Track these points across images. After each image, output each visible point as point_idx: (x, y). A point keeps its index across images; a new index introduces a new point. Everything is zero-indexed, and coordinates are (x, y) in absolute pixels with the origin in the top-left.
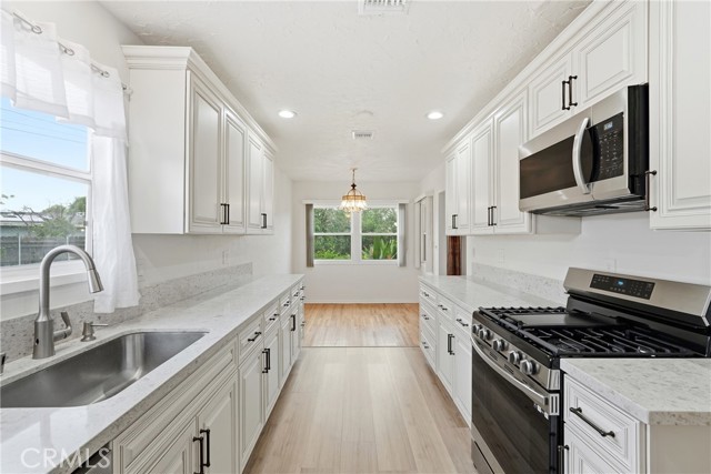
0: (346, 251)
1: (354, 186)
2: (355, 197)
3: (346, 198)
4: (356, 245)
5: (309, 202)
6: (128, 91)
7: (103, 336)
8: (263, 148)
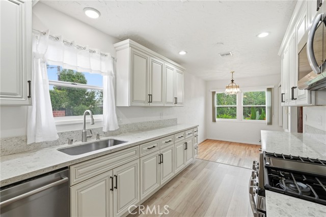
0: (234, 116)
1: (232, 81)
2: (232, 87)
3: (228, 87)
4: (240, 112)
5: (214, 91)
6: (115, 59)
7: (103, 138)
8: (175, 69)
